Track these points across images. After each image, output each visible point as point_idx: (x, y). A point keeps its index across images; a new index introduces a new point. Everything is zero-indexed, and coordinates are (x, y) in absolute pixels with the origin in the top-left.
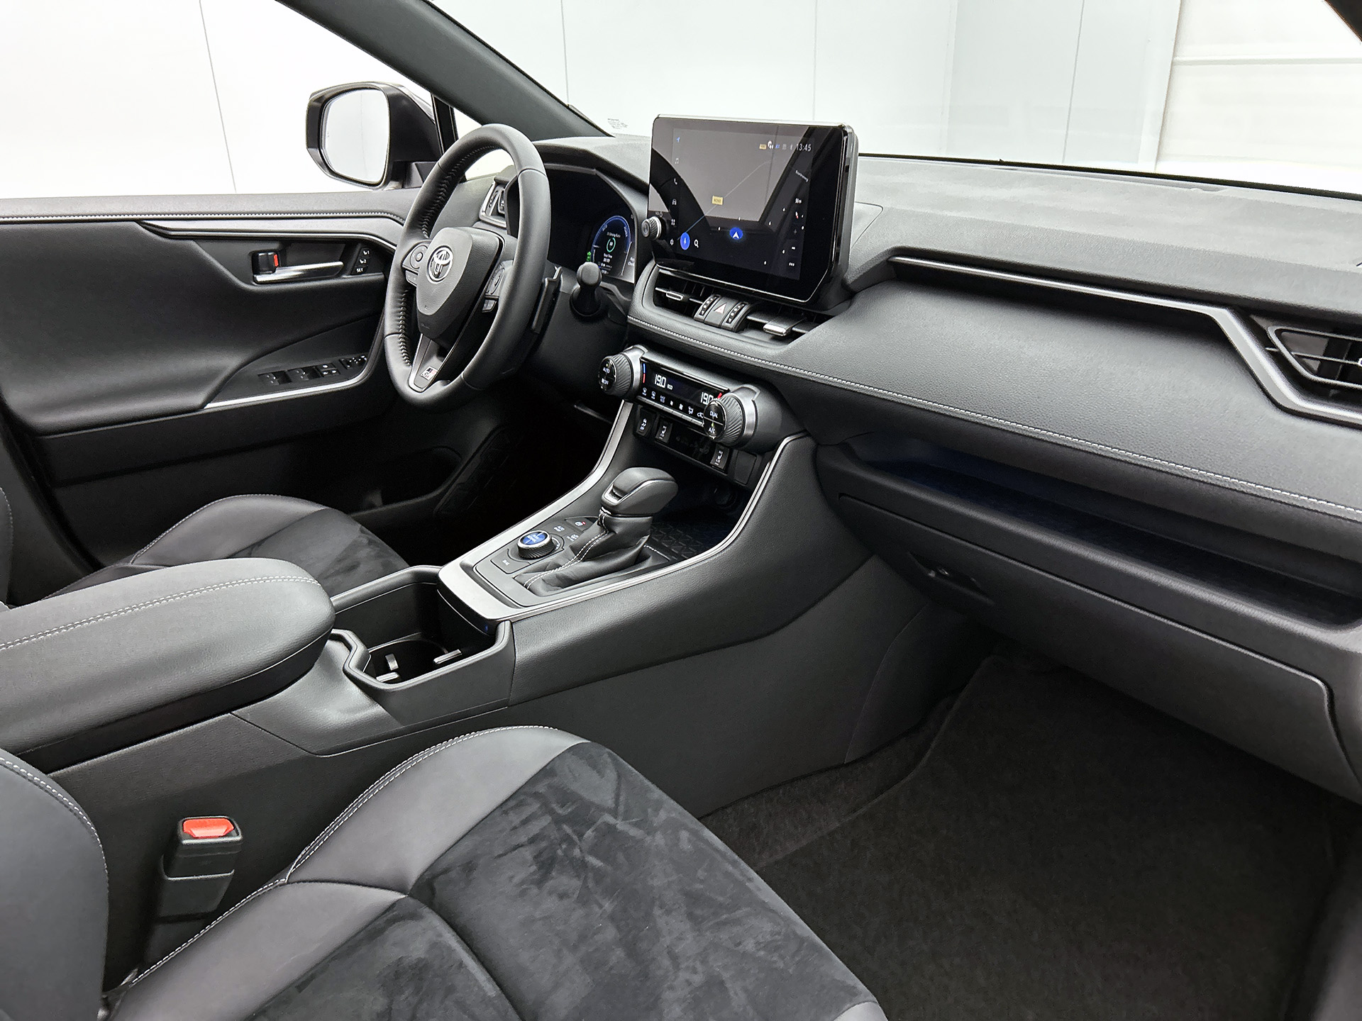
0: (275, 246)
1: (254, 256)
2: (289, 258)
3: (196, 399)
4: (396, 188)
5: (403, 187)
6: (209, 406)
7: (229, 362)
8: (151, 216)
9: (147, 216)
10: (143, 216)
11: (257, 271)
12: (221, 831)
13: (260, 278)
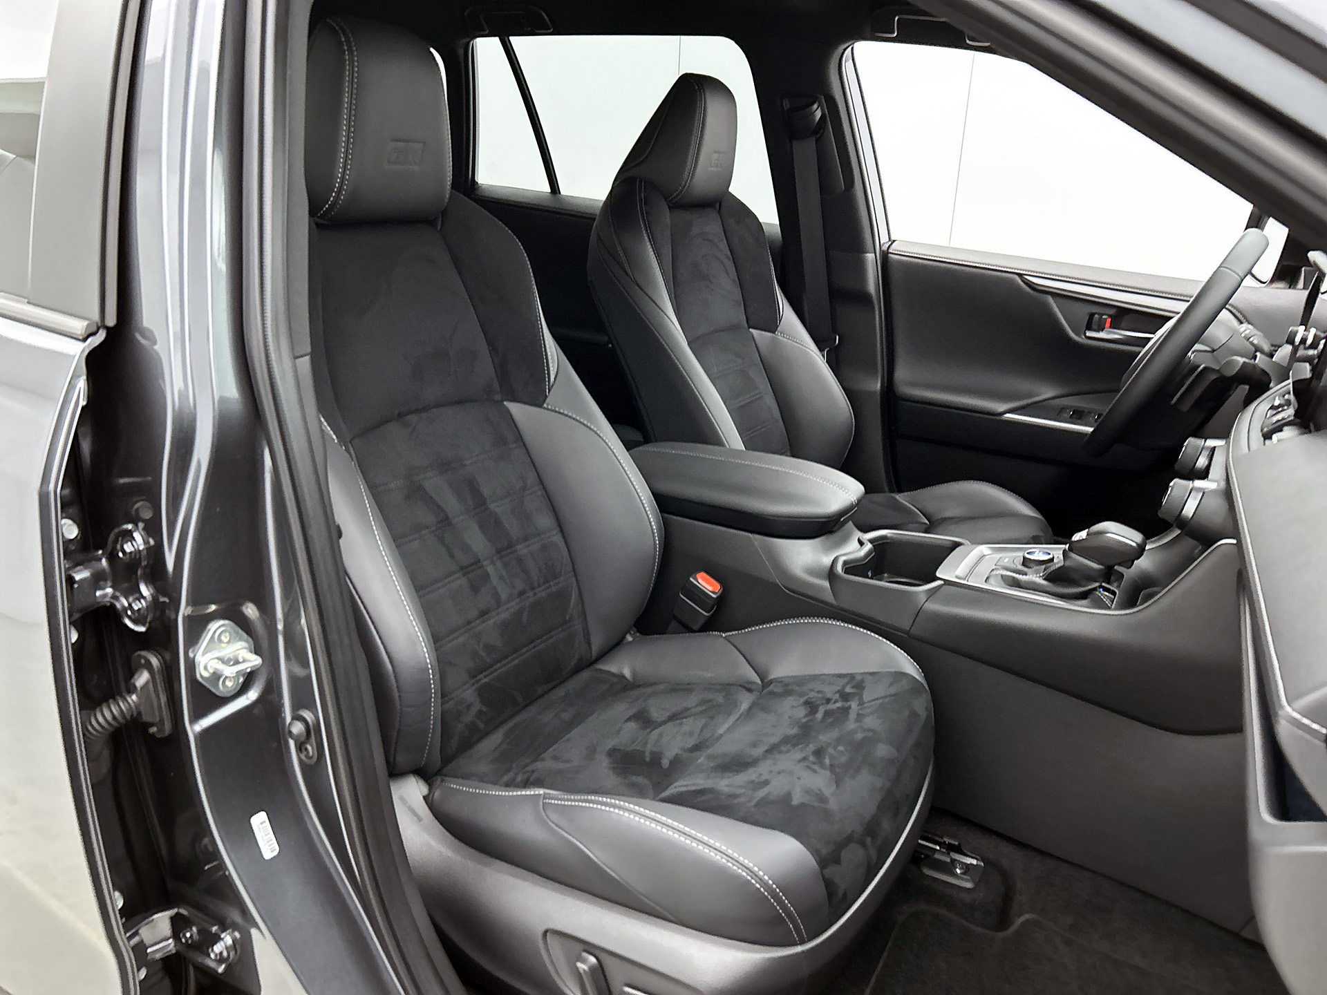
0: (1112, 312)
1: (1092, 315)
2: (1123, 324)
3: (1000, 407)
4: (1285, 288)
5: (1290, 287)
6: (1008, 415)
7: (1046, 392)
8: (1029, 273)
9: (1027, 273)
10: (1024, 272)
11: (1089, 328)
12: (711, 589)
13: (1089, 334)
